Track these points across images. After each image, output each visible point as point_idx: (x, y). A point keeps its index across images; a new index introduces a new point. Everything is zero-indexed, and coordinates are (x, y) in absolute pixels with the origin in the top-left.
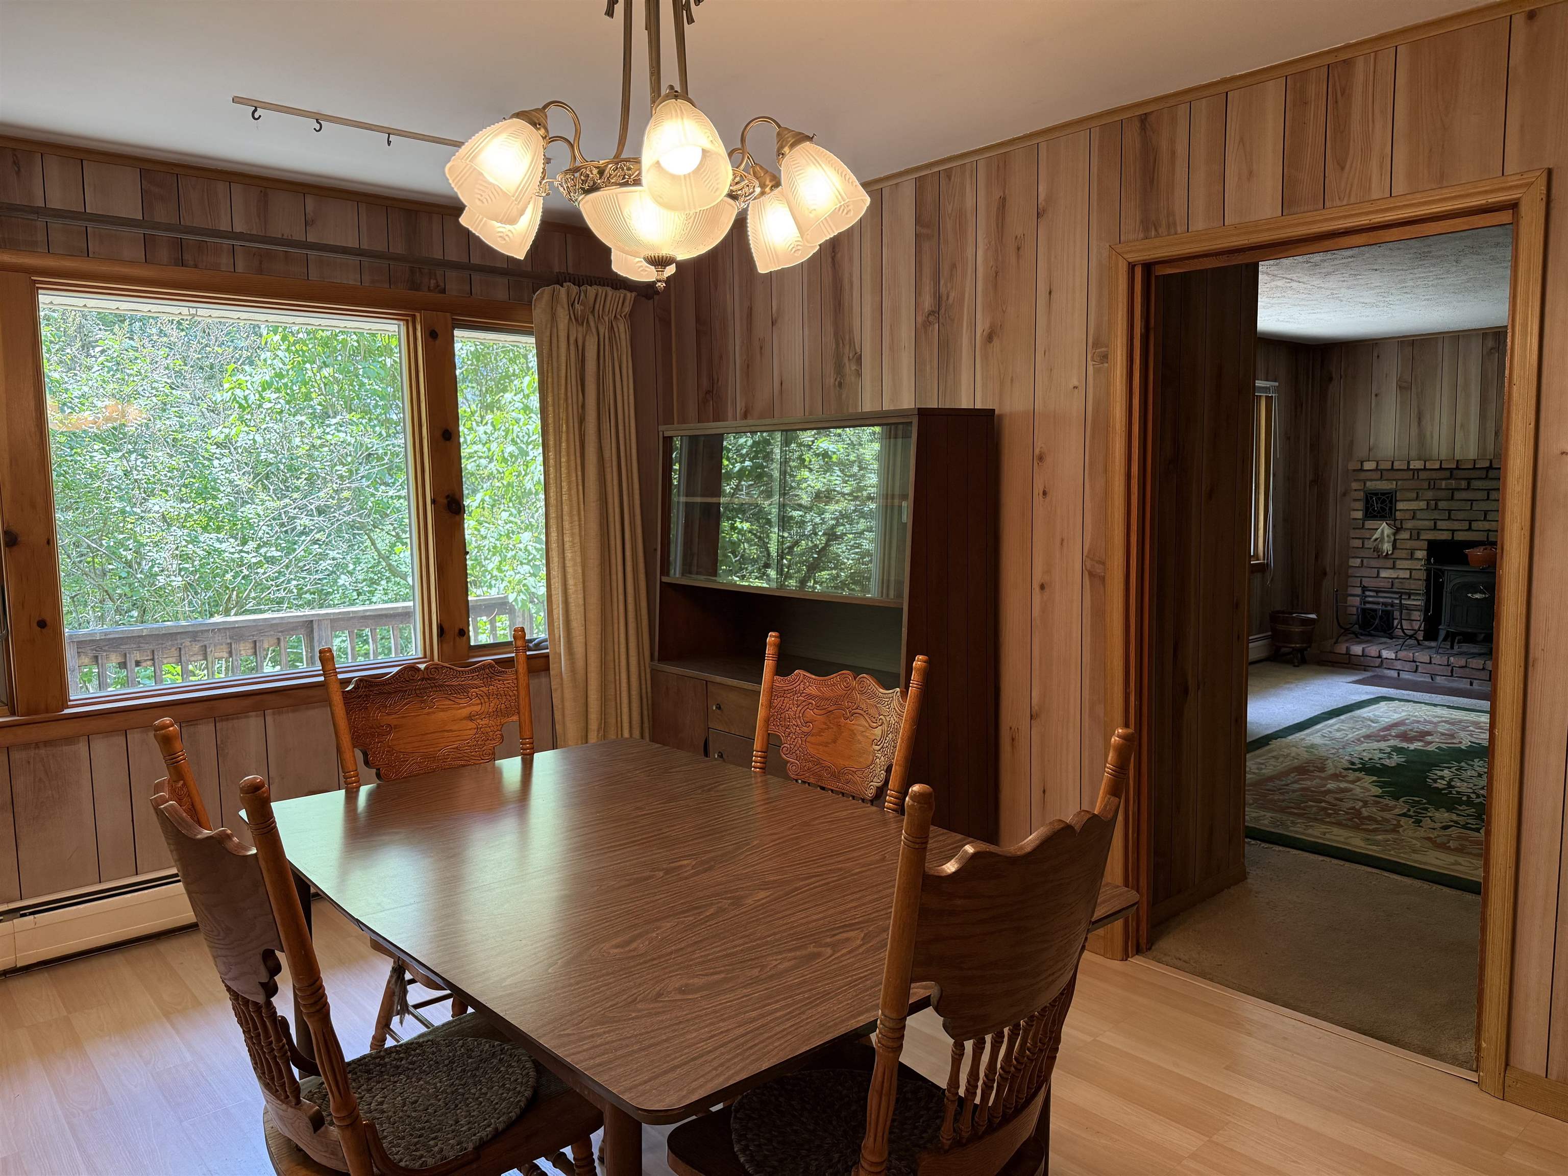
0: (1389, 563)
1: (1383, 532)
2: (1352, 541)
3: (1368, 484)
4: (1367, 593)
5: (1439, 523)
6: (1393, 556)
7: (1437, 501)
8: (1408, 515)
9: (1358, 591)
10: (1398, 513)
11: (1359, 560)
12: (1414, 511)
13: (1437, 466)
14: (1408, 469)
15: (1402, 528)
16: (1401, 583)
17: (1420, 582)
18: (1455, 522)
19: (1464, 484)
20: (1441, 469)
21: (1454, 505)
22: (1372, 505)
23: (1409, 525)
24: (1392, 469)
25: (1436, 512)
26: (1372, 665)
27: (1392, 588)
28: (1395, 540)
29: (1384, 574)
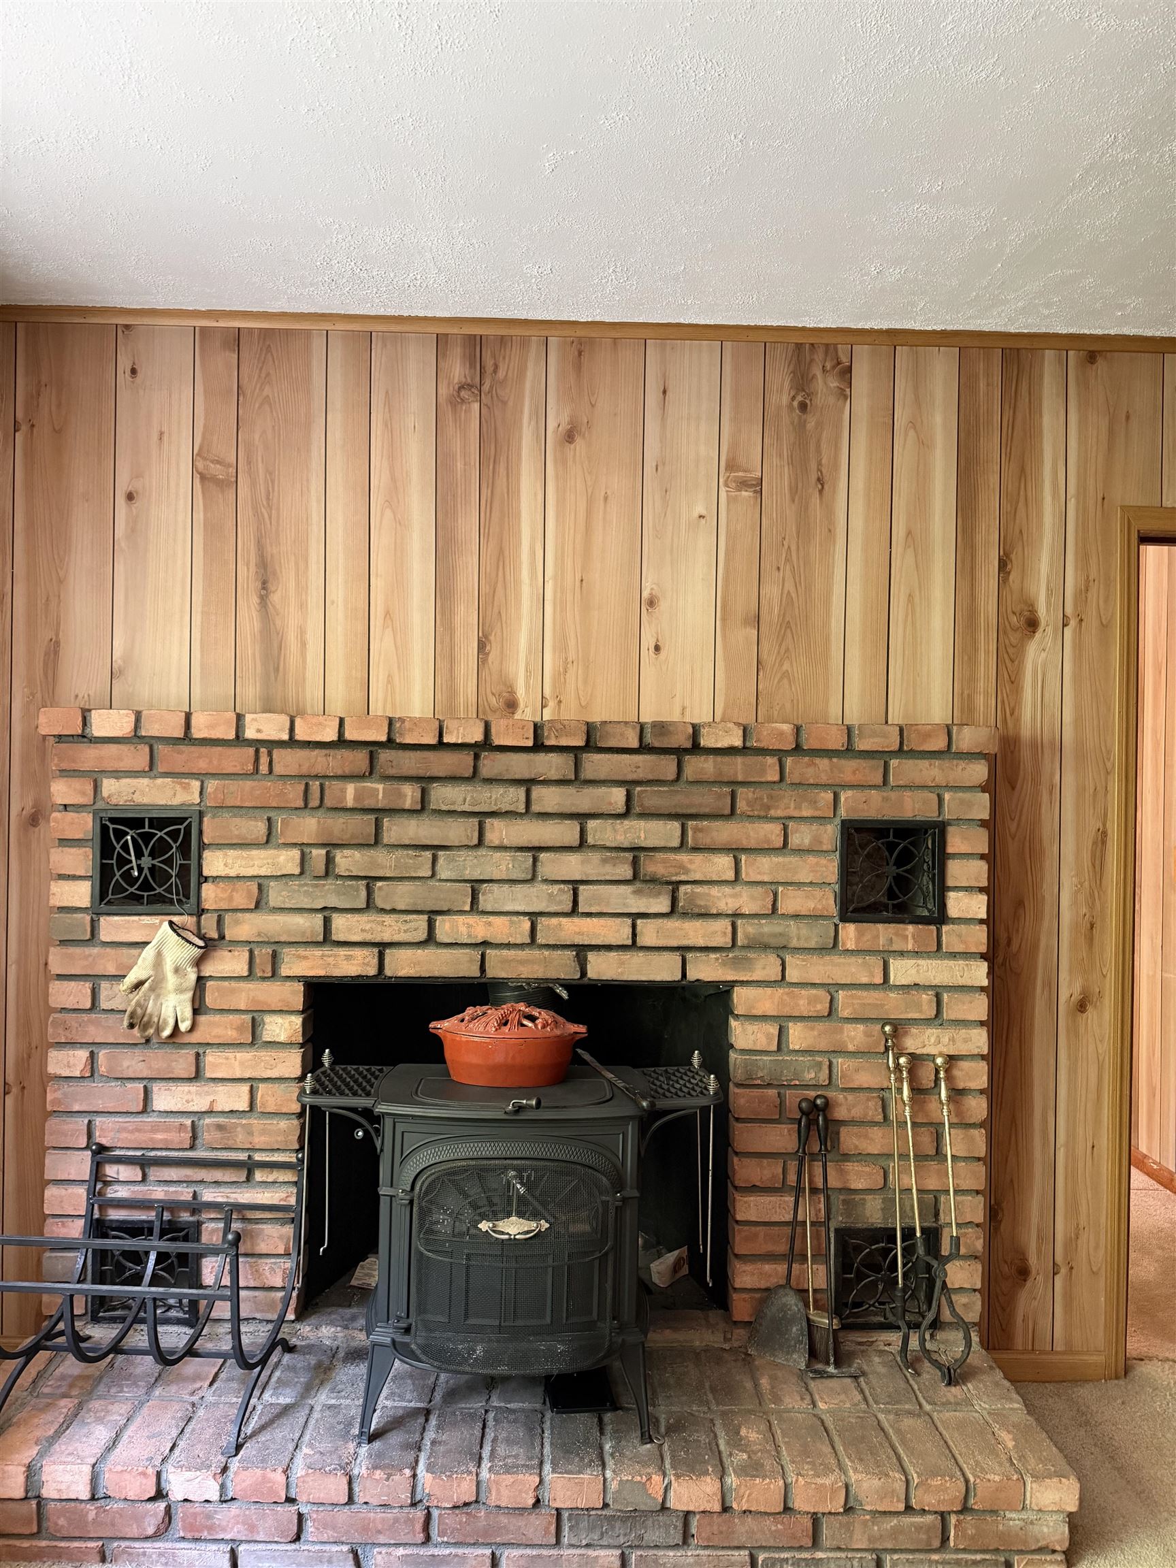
0: (182, 1063)
1: (159, 956)
2: (56, 987)
3: (110, 787)
4: (111, 1171)
5: (339, 921)
6: (196, 1037)
7: (331, 846)
8: (242, 897)
9: (81, 1165)
10: (208, 891)
11: (83, 1054)
12: (261, 883)
13: (330, 735)
14: (239, 740)
15: (222, 937)
16: (220, 1127)
17: (283, 1124)
18: (388, 919)
19: (409, 794)
20: (342, 742)
21: (384, 862)
22: (123, 861)
23: (244, 928)
24: (187, 738)
25: (329, 883)
26: (134, 1531)
27: (192, 1148)
28: (200, 980)
29: (165, 1099)
